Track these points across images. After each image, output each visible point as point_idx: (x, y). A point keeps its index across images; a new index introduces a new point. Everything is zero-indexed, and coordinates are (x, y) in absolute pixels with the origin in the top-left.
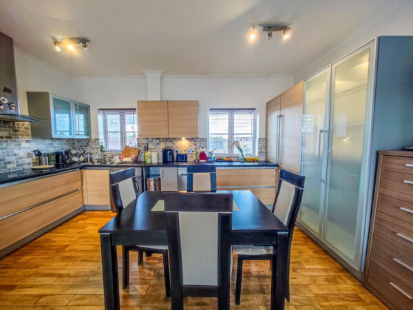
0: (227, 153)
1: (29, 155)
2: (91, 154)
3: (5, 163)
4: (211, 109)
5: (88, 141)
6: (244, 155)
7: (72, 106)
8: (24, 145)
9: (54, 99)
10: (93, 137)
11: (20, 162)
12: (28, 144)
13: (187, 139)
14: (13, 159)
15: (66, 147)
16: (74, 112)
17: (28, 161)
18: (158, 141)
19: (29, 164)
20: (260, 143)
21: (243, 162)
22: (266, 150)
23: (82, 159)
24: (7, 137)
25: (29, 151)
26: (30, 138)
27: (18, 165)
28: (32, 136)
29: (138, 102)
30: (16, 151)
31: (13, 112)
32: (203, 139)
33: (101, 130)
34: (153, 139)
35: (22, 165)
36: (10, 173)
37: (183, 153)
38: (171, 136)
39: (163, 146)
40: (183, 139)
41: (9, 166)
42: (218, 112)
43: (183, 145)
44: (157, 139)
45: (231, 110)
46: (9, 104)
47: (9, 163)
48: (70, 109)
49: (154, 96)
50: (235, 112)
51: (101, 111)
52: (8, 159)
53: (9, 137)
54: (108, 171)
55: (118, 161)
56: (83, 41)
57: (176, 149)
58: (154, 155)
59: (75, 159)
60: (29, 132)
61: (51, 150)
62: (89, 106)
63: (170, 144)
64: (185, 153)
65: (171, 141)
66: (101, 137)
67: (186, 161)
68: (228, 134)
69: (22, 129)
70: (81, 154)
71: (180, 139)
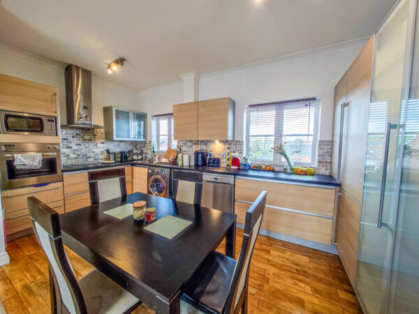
0: (272, 159)
1: (102, 153)
2: (146, 154)
3: (87, 158)
4: (250, 106)
5: (145, 142)
6: (292, 164)
7: (131, 115)
8: (100, 145)
9: (116, 111)
10: (148, 140)
11: (96, 157)
12: (102, 145)
13: (220, 141)
14: (92, 155)
15: (130, 148)
16: (133, 119)
17: (101, 157)
18: (190, 144)
19: (102, 159)
20: (320, 149)
21: (290, 174)
22: (331, 159)
23: (140, 157)
24: (89, 140)
25: (103, 150)
26: (103, 141)
27: (95, 160)
28: (106, 139)
29: (174, 106)
30: (94, 150)
31: (88, 122)
32: (239, 141)
33: (154, 133)
34: (187, 141)
35: (97, 159)
36: (89, 164)
37: (217, 157)
38: (201, 138)
39: (195, 148)
40: (217, 142)
41: (89, 160)
42: (260, 108)
43: (217, 149)
44: (190, 141)
45: (280, 104)
46: (86, 117)
47: (90, 157)
48: (128, 118)
49: (189, 98)
50: (286, 106)
51: (155, 118)
52: (89, 155)
53: (90, 140)
54: (147, 169)
55: (157, 161)
56: (121, 61)
57: (210, 153)
58: (186, 158)
59: (135, 157)
60: (104, 136)
61: (118, 150)
62: (146, 114)
63: (204, 147)
64: (219, 156)
65: (205, 144)
66: (154, 140)
67: (218, 166)
68: (275, 135)
69: (99, 134)
70: (139, 154)
71: (212, 142)
